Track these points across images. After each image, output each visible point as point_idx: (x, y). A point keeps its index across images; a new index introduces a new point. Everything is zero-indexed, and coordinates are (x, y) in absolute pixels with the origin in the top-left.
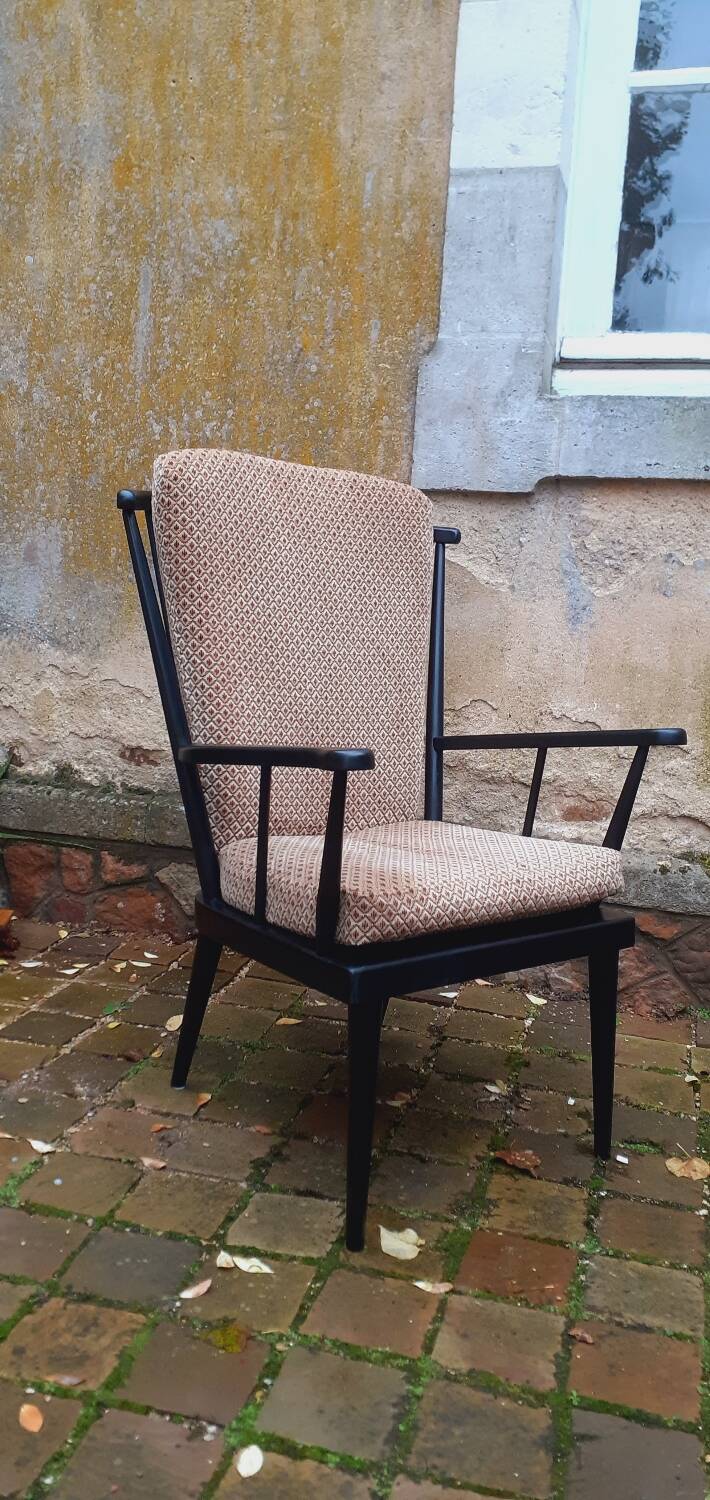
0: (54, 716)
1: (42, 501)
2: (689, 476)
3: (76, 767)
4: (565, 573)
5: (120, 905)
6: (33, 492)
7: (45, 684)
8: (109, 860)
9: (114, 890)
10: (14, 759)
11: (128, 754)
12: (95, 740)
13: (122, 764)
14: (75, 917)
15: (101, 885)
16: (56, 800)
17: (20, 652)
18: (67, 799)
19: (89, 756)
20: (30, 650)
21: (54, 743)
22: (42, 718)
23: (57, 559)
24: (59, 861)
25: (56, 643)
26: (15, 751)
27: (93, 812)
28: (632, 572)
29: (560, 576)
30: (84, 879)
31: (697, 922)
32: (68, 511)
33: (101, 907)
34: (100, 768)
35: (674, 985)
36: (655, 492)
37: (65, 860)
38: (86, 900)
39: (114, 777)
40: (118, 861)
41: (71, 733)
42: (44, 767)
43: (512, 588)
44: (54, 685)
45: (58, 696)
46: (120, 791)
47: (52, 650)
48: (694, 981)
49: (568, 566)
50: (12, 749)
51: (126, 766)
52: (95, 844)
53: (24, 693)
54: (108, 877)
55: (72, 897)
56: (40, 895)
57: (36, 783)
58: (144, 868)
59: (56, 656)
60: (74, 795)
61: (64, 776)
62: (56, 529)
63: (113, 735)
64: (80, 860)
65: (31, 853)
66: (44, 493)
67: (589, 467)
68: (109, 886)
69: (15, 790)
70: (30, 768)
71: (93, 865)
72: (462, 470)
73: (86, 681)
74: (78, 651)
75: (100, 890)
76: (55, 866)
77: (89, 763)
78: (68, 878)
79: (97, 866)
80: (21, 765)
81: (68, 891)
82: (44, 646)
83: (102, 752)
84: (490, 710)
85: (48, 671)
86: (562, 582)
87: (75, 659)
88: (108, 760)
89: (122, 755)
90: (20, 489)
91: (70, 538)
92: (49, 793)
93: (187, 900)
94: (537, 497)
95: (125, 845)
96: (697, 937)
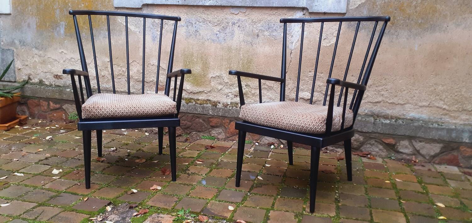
0: (38, 67)
1: (30, 12)
2: (175, 4)
3: (44, 80)
4: (151, 28)
5: (55, 115)
6: (28, 9)
7: (35, 59)
8: (51, 103)
9: (53, 111)
10: (29, 78)
11: (55, 77)
12: (48, 73)
13: (54, 79)
14: (44, 118)
15: (50, 110)
16: (38, 88)
17: (28, 51)
18: (41, 88)
19: (47, 77)
20: (31, 50)
21: (38, 74)
22: (35, 68)
23: (35, 27)
24: (40, 104)
25: (36, 48)
26: (30, 77)
27: (47, 91)
28: (165, 28)
29: (150, 29)
30: (46, 108)
31: (184, 114)
32: (37, 14)
33: (50, 115)
34: (49, 80)
35: (180, 130)
36: (169, 8)
37: (41, 104)
38: (47, 113)
39: (52, 83)
40: (54, 104)
41: (42, 71)
42: (36, 80)
43: (139, 32)
44: (37, 59)
45: (38, 62)
46: (54, 86)
47: (35, 50)
48: (184, 128)
49: (151, 26)
50: (29, 76)
51: (55, 80)
52: (48, 99)
53: (30, 62)
54: (52, 108)
55: (44, 113)
56: (36, 112)
57: (34, 84)
58: (59, 105)
59: (36, 51)
60: (42, 87)
61: (41, 82)
62: (34, 19)
63: (51, 72)
64: (45, 103)
65: (34, 102)
66: (31, 10)
67: (153, 1)
68: (52, 110)
69: (29, 86)
70: (33, 81)
71: (48, 105)
72: (125, 2)
73: (44, 58)
74: (41, 50)
75: (50, 111)
76: (39, 105)
77: (47, 79)
78: (42, 108)
79: (49, 105)
80: (31, 80)
81: (43, 111)
82: (34, 49)
83: (49, 76)
84: (137, 63)
85: (35, 56)
86: (150, 30)
87: (41, 52)
88: (51, 79)
89: (54, 77)
90: (25, 9)
91: (38, 21)
92: (36, 87)
93: (70, 113)
94: (143, 9)
95: (55, 100)
96: (183, 118)
